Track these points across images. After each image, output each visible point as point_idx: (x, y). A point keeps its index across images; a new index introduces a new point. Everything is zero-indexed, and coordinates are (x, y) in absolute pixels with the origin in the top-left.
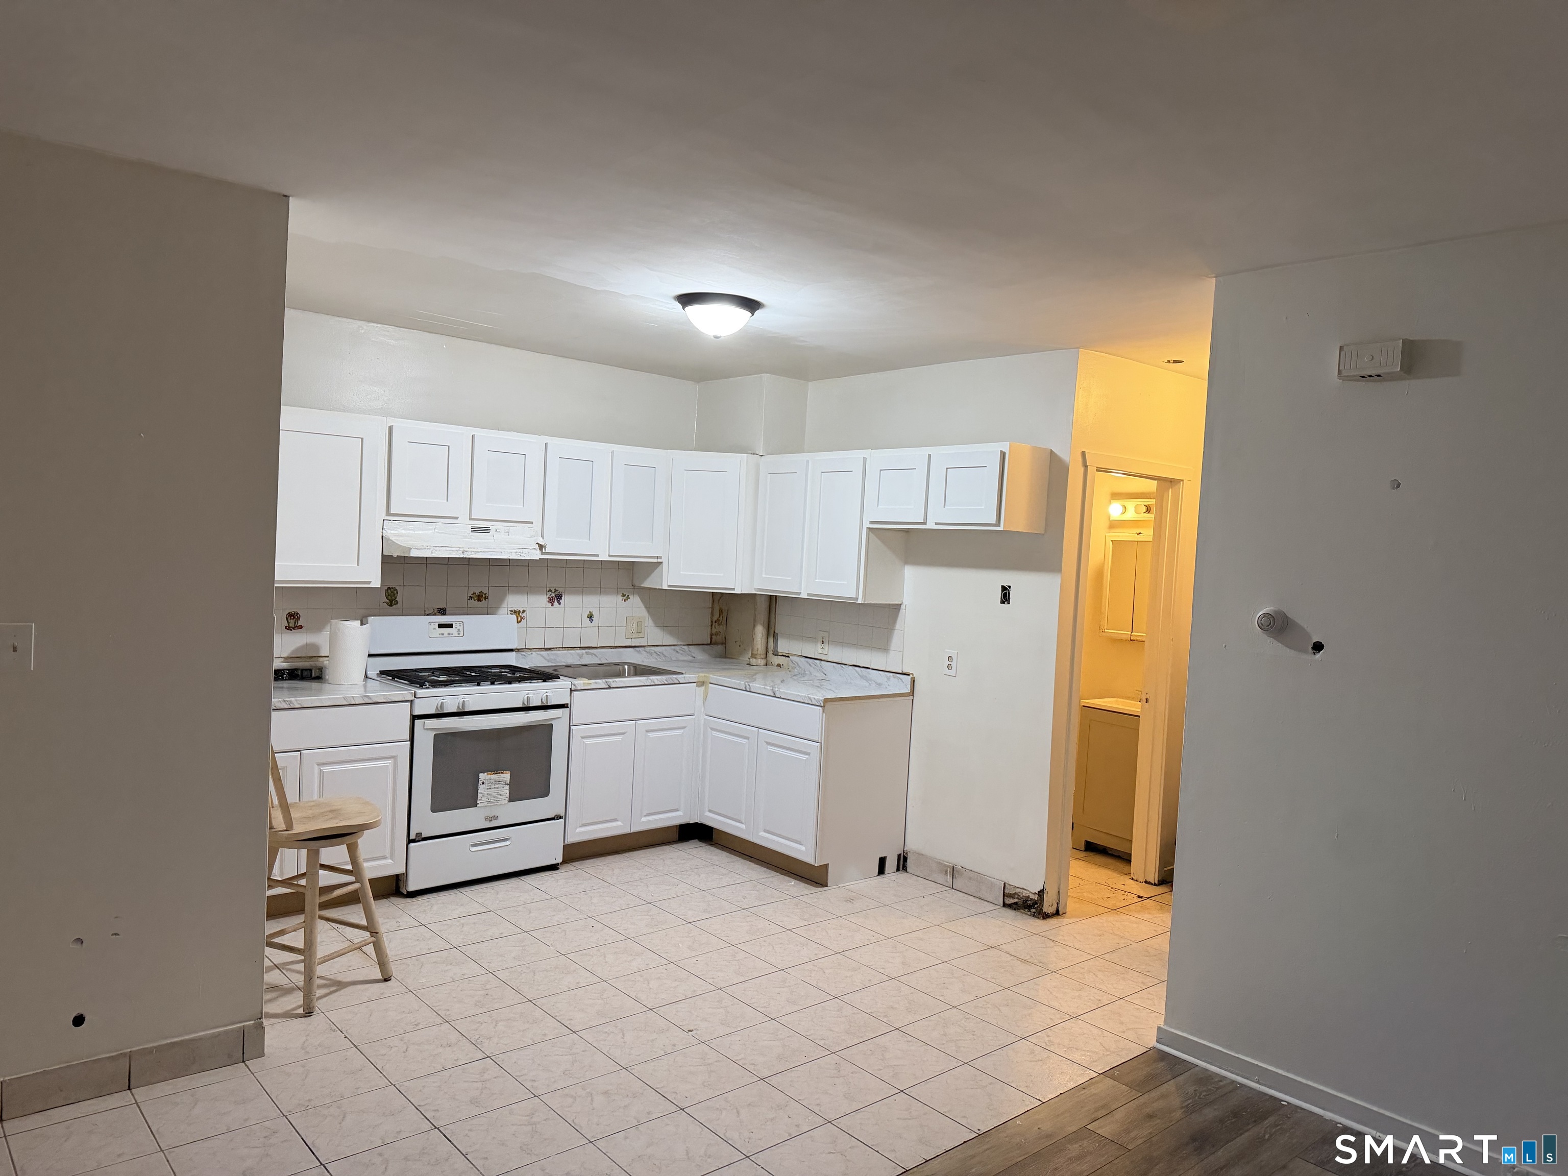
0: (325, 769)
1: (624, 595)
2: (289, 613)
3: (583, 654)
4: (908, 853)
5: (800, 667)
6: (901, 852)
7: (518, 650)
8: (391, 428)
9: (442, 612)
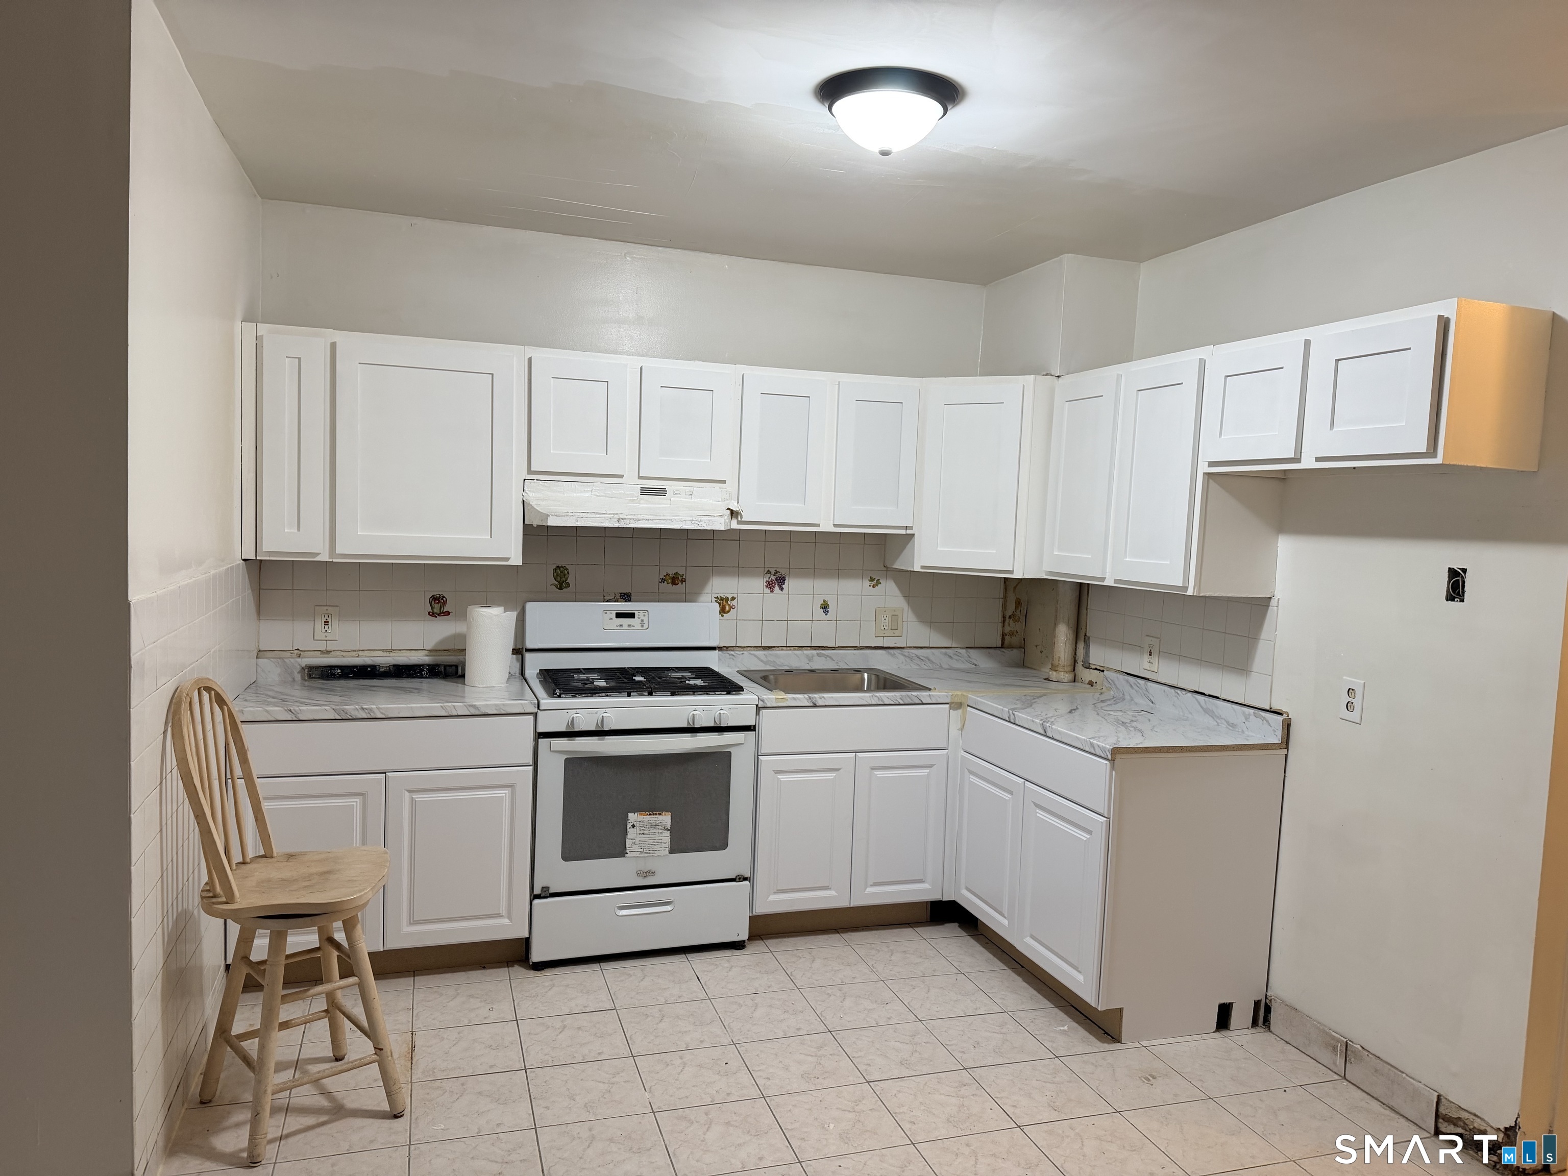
0: (417, 798)
1: (872, 580)
2: (433, 596)
3: (813, 656)
4: (1273, 1001)
5: (1117, 688)
6: (1261, 997)
7: (720, 648)
8: (530, 360)
9: (627, 597)
